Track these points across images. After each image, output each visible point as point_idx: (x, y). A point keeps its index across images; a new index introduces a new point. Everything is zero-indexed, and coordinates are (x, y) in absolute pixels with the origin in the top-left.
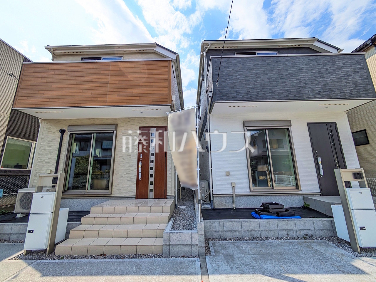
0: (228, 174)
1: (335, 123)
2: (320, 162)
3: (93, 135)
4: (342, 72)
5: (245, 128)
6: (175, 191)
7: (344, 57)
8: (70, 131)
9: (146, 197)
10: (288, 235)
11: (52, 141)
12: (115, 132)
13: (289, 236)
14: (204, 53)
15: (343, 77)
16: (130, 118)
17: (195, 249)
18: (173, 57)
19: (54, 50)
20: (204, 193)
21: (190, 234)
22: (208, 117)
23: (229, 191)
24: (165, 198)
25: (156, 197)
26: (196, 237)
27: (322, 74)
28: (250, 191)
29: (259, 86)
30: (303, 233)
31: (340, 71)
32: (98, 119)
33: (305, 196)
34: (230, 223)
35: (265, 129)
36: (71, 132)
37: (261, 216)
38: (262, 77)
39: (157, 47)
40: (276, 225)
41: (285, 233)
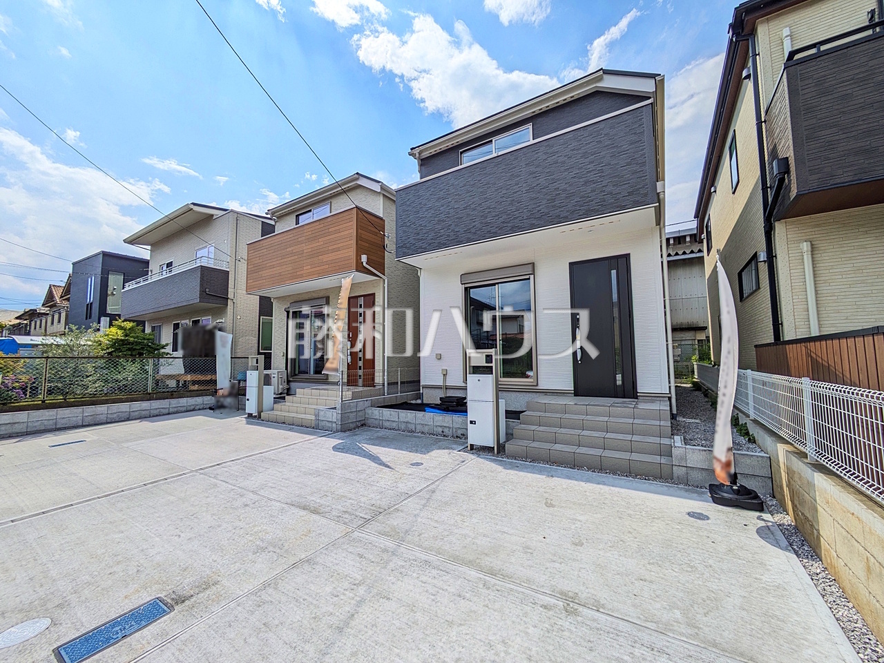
1: (628, 256)
6: (384, 380)
9: (356, 383)
11: (282, 321)
12: (326, 306)
13: (444, 434)
23: (440, 382)
24: (374, 386)
25: (365, 384)
31: (588, 160)
35: (494, 284)
38: (456, 207)
39: (361, 178)
40: (432, 420)
41: (440, 430)
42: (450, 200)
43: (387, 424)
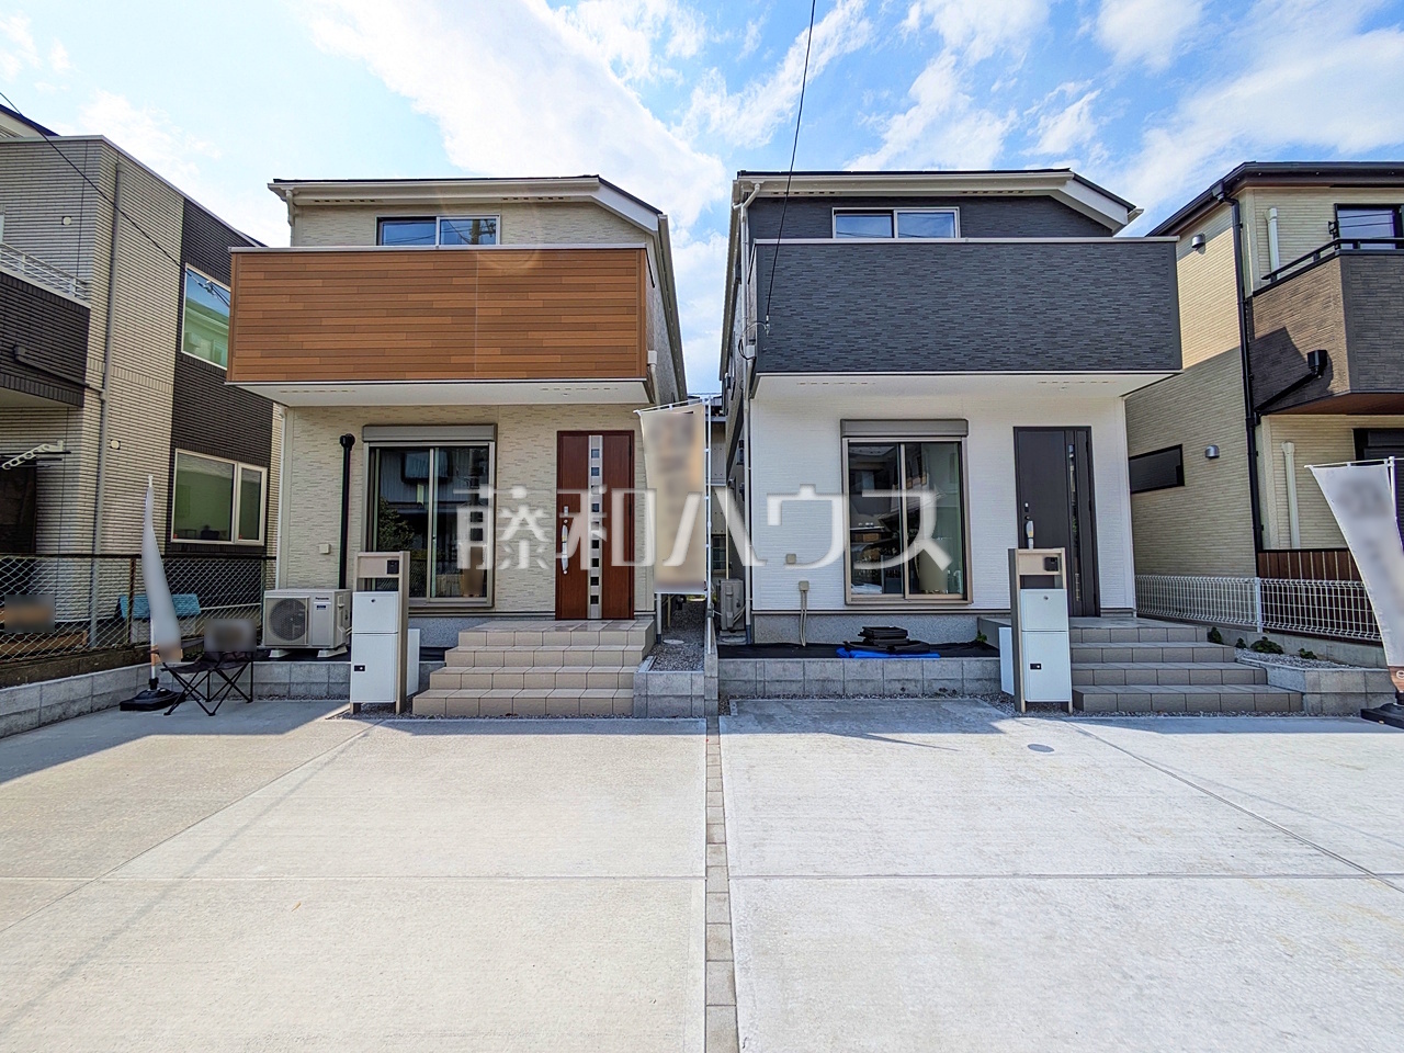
0: (791, 559)
1: (1088, 430)
2: (1030, 534)
3: (432, 451)
4: (1104, 296)
5: (845, 440)
6: (656, 602)
7: (1118, 249)
8: (369, 442)
9: (581, 614)
10: (903, 689)
11: (320, 468)
12: (492, 445)
13: (906, 692)
14: (742, 205)
15: (1105, 308)
16: (530, 407)
17: (698, 703)
18: (650, 223)
19: (294, 195)
20: (732, 610)
21: (689, 677)
22: (746, 407)
23: (794, 603)
24: (632, 617)
25: (606, 615)
26: (700, 681)
27: (1052, 300)
28: (846, 604)
29: (879, 330)
30: (936, 687)
31: (1100, 290)
32: (442, 408)
33: (982, 616)
34: (779, 666)
35: (900, 443)
36: (372, 445)
37: (852, 652)
38: (889, 305)
39: (603, 189)
40: (880, 671)
41: (899, 686)
42: (878, 290)
43: (777, 688)
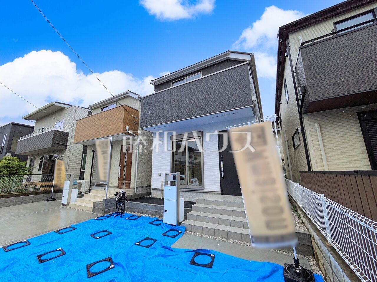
0: (160, 175)
2: (222, 166)
6: (135, 185)
9: (122, 187)
23: (160, 187)
24: (130, 189)
25: (126, 188)
27: (208, 93)
29: (164, 112)
31: (222, 86)
38: (167, 105)
42: (164, 102)
